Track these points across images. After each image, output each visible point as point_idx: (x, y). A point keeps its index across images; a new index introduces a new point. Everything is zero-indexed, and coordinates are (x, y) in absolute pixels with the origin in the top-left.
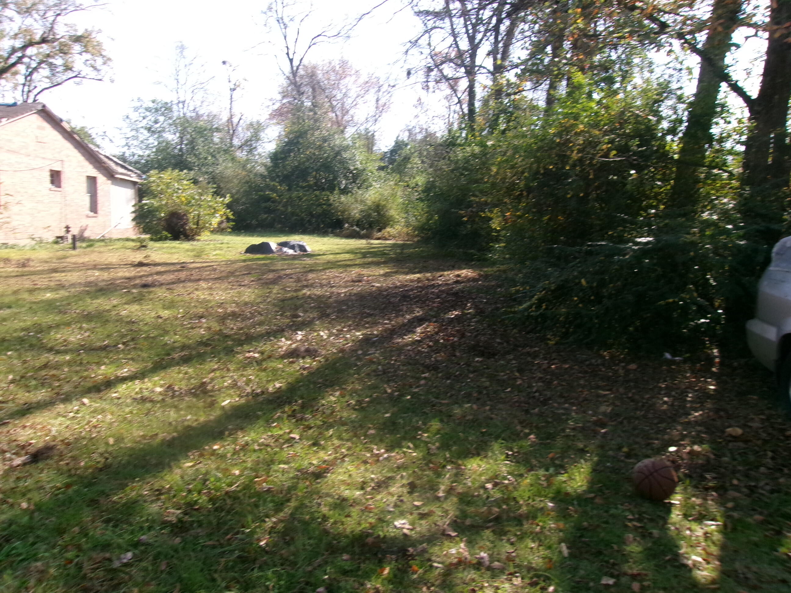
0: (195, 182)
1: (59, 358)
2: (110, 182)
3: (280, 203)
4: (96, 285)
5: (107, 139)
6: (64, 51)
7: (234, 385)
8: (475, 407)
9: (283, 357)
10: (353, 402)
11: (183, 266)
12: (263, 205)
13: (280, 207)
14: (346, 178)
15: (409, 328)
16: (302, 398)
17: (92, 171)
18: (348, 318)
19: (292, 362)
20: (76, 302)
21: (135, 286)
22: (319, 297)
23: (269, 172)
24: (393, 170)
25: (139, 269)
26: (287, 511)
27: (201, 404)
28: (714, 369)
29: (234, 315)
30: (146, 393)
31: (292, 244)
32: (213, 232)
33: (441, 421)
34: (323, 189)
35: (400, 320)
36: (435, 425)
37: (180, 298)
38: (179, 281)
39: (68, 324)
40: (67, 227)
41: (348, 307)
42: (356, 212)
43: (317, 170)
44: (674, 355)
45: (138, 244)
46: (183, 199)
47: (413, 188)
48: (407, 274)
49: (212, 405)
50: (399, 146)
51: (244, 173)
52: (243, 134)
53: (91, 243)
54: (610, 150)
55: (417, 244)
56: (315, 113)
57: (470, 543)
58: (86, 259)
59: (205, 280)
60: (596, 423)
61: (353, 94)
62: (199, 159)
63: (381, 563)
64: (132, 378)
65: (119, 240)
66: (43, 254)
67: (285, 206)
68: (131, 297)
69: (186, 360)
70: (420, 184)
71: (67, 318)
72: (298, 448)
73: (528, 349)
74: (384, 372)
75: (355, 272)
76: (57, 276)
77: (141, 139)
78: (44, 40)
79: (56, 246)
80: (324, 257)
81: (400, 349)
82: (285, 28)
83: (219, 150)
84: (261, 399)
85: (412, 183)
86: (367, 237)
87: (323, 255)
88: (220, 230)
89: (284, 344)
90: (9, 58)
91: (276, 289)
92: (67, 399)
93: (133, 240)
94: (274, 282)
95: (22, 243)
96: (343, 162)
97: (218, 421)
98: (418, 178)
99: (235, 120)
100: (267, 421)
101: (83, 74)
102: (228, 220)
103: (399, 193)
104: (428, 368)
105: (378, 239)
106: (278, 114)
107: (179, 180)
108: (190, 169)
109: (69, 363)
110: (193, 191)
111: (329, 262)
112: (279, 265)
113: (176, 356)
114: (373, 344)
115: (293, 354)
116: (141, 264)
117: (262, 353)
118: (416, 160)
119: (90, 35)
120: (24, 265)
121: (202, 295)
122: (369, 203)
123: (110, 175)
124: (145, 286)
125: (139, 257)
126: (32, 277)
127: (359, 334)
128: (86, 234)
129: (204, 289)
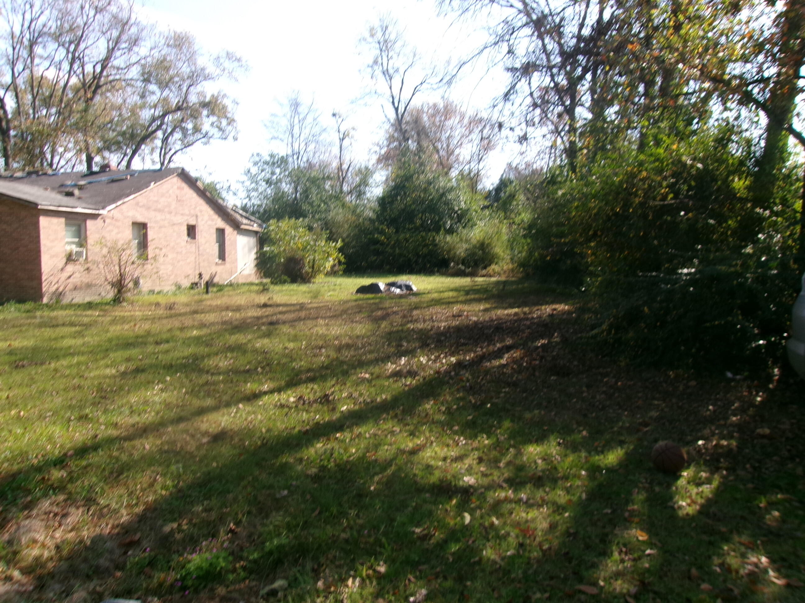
0: (310, 229)
1: (215, 378)
2: (236, 232)
3: (388, 245)
4: (231, 323)
5: (231, 193)
6: (195, 115)
7: (350, 396)
8: (543, 412)
9: (389, 377)
10: (443, 409)
11: (302, 307)
12: (372, 248)
13: (389, 250)
14: (452, 218)
15: (499, 354)
16: (403, 405)
17: (220, 223)
18: (445, 347)
19: (396, 381)
20: (218, 338)
21: (263, 324)
22: (421, 330)
23: (378, 216)
24: (498, 209)
25: (264, 310)
26: (389, 472)
27: (325, 408)
28: (771, 386)
29: (348, 346)
30: (283, 402)
31: (399, 283)
32: (328, 274)
33: (512, 421)
34: (429, 230)
35: (491, 348)
36: (507, 424)
37: (302, 333)
38: (299, 319)
39: (217, 354)
40: (200, 275)
41: (446, 338)
42: (461, 250)
43: (423, 212)
44: (735, 374)
45: (261, 288)
46: (300, 245)
47: (519, 225)
48: (506, 308)
49: (334, 409)
50: (503, 184)
51: (354, 218)
52: (352, 180)
53: (221, 288)
54: (667, 194)
55: (520, 281)
56: (420, 158)
57: (515, 491)
58: (219, 302)
59: (322, 318)
60: (640, 424)
61: (457, 133)
62: (312, 207)
63: (451, 498)
64: (271, 392)
65: (244, 284)
66: (183, 299)
67: (393, 247)
68: (261, 333)
69: (312, 380)
70: (525, 220)
71: (214, 349)
72: (399, 437)
73: (601, 370)
74: (471, 388)
75: (456, 308)
76: (198, 317)
77: (260, 191)
78: (179, 108)
79: (192, 292)
80: (429, 295)
81: (487, 372)
82: (391, 79)
83: (331, 197)
84: (370, 406)
85: (517, 220)
86: (473, 274)
87: (429, 293)
88: (333, 273)
89: (391, 367)
90: (149, 126)
91: (384, 324)
92: (228, 405)
93: (257, 285)
94: (383, 318)
95: (166, 289)
96: (447, 203)
97: (339, 420)
98: (523, 215)
99: (345, 167)
100: (376, 420)
101: (210, 134)
102: (340, 263)
103: (504, 230)
104: (509, 384)
105: (484, 276)
106: (384, 159)
107: (296, 228)
108: (305, 216)
109: (222, 381)
110: (308, 237)
111: (433, 300)
112: (387, 304)
113: (304, 377)
114: (465, 367)
115: (397, 375)
116: (265, 305)
117: (372, 374)
118: (522, 197)
119: (217, 100)
120: (170, 308)
121: (321, 330)
122: (474, 241)
123: (236, 226)
124: (271, 323)
125: (263, 299)
126: (180, 318)
127: (453, 359)
128: (216, 280)
129: (321, 325)
